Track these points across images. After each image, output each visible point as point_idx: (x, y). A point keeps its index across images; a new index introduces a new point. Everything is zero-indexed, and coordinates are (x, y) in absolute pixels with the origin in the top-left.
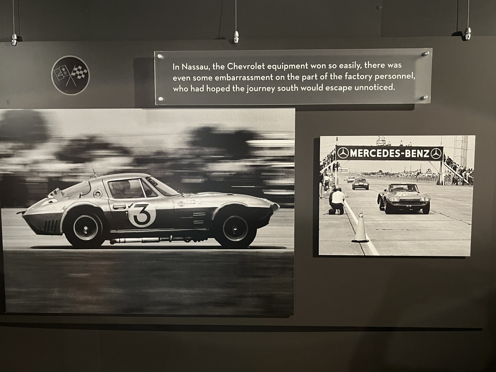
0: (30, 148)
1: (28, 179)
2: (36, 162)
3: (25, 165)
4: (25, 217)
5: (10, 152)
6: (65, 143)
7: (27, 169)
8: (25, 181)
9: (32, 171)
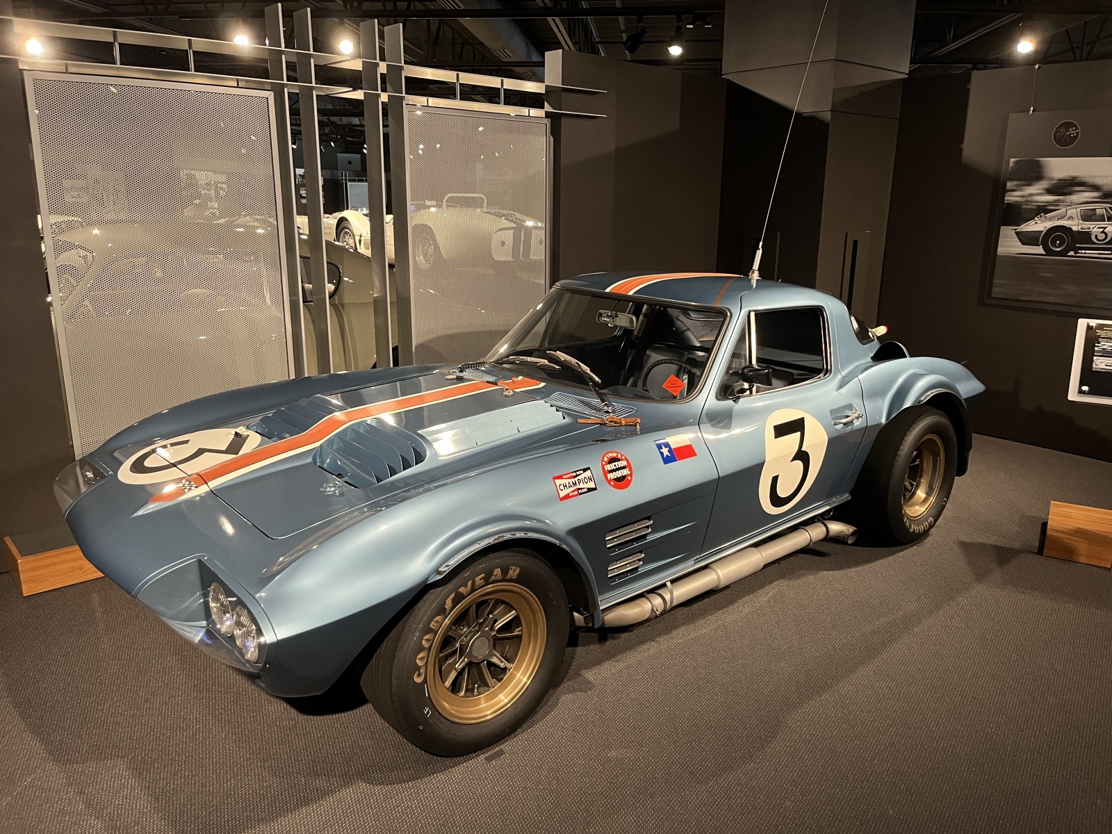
0: (1029, 185)
1: (1023, 207)
2: (1031, 195)
3: (1023, 197)
4: (1016, 233)
5: (1014, 188)
6: (1054, 182)
9: (1027, 201)
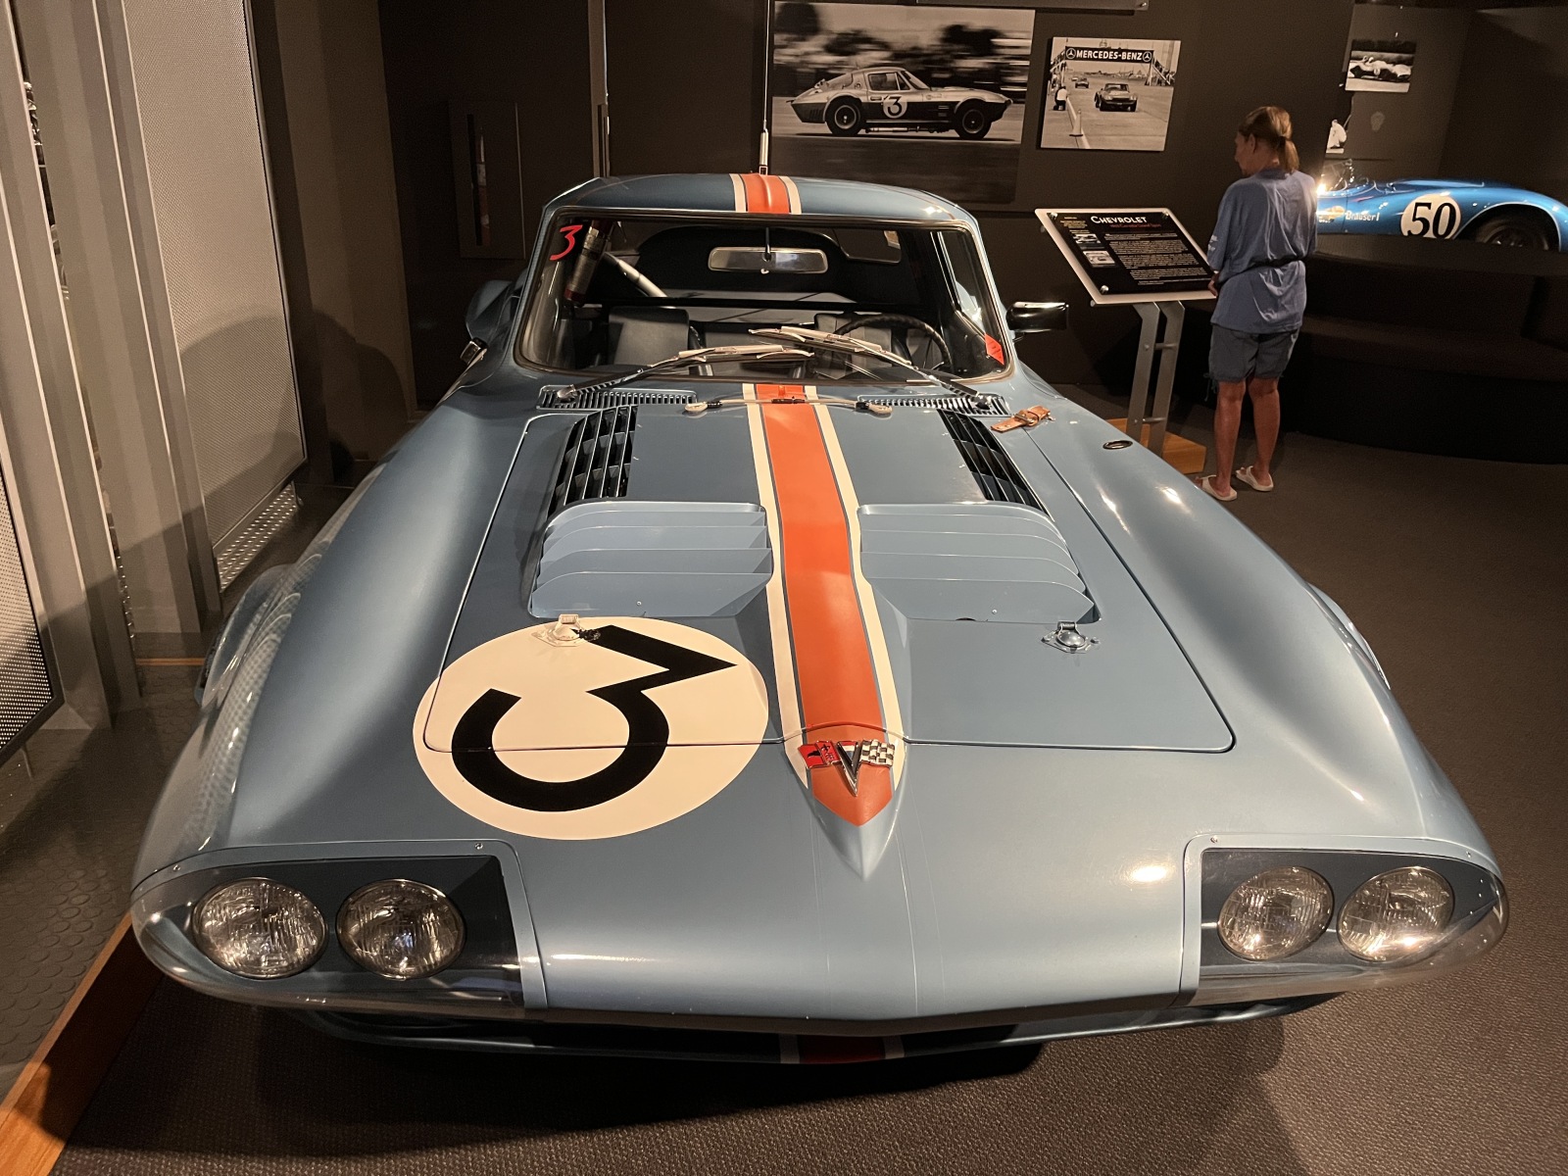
0: (803, 40)
1: (799, 70)
2: (807, 54)
3: (797, 56)
4: (793, 106)
5: (785, 43)
6: (834, 36)
7: (797, 60)
8: (795, 72)
9: (802, 62)
